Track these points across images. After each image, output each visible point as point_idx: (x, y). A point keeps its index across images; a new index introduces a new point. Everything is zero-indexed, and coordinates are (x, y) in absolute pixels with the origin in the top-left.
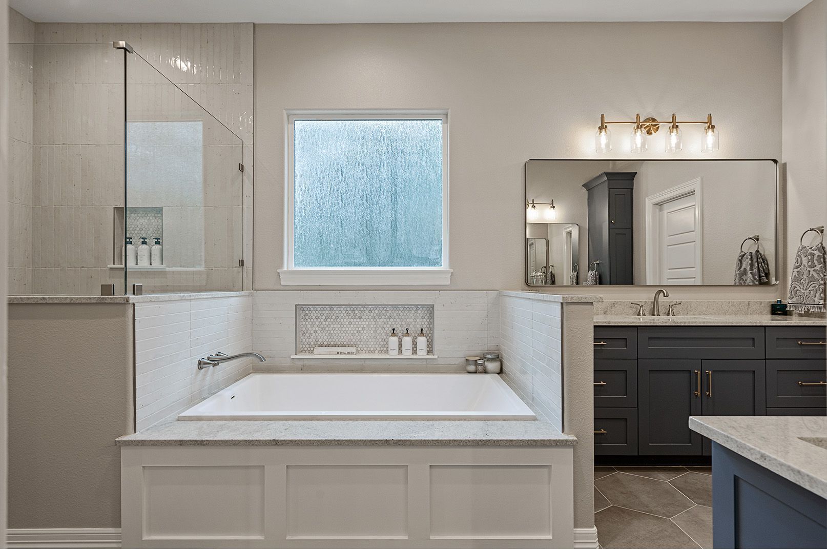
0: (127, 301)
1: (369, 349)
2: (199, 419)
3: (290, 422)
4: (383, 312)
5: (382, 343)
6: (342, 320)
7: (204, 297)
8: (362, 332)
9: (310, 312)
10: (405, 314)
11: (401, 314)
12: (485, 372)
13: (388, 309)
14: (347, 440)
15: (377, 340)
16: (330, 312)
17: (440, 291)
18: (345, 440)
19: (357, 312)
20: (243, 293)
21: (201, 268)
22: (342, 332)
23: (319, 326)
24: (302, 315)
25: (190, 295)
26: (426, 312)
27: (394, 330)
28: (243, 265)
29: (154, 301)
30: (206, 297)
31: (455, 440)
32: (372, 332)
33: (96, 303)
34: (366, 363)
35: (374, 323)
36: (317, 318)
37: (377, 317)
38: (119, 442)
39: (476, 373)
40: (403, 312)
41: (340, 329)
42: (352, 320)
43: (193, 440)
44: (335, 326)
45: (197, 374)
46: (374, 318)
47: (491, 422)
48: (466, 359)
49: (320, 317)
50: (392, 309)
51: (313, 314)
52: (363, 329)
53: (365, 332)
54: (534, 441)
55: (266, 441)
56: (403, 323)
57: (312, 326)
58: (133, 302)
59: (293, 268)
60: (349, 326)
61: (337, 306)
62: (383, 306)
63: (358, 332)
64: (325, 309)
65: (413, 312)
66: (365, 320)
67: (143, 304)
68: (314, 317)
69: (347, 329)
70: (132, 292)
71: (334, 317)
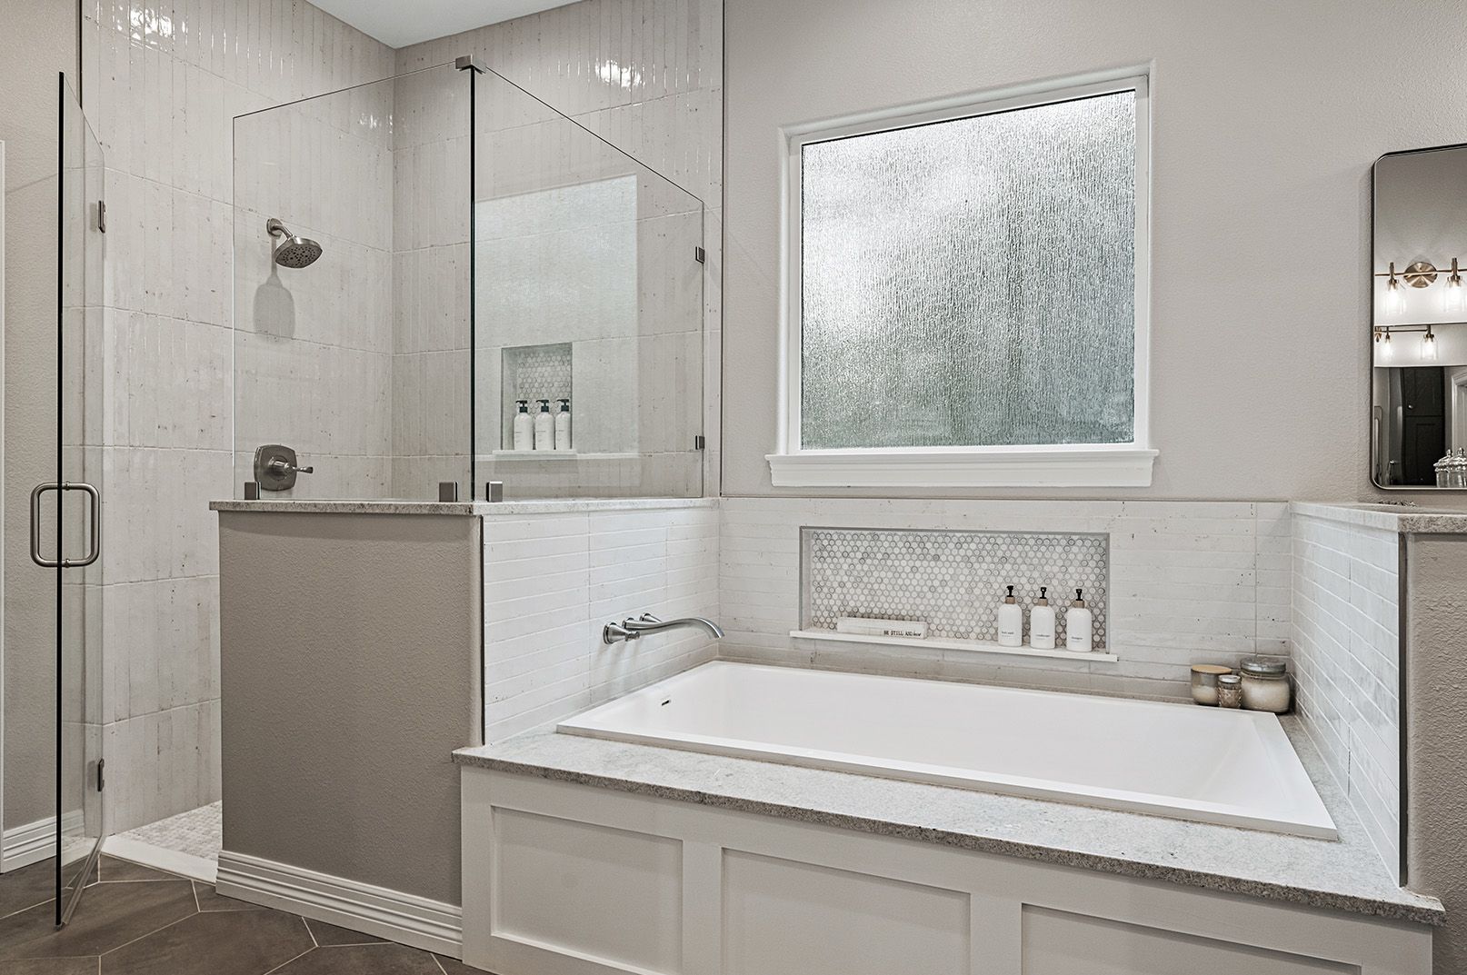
0: (470, 512)
1: (955, 629)
2: (589, 734)
3: (742, 762)
4: (988, 547)
5: (984, 618)
6: (896, 563)
7: (618, 507)
8: (940, 590)
9: (832, 543)
10: (1039, 555)
11: (1031, 554)
12: (1243, 704)
13: (999, 541)
14: (837, 816)
15: (973, 611)
16: (873, 543)
17: (1124, 501)
18: (833, 815)
19: (929, 545)
20: (698, 502)
21: (633, 454)
22: (897, 588)
23: (849, 573)
24: (816, 548)
25: (588, 504)
26: (1092, 550)
27: (1010, 588)
28: (703, 446)
29: (519, 514)
30: (622, 507)
31: (1084, 855)
32: (962, 591)
33: (428, 515)
34: (946, 659)
35: (966, 571)
36: (845, 555)
37: (973, 559)
38: (457, 756)
39: (1217, 705)
40: (1035, 548)
41: (893, 581)
42: (918, 564)
43: (565, 772)
44: (883, 574)
45: (601, 652)
46: (967, 559)
47: (1199, 827)
48: (1192, 670)
49: (852, 555)
50: (1008, 541)
51: (838, 547)
52: (944, 583)
53: (947, 590)
54: (1305, 892)
55: (684, 792)
56: (1036, 574)
57: (836, 571)
58: (479, 514)
59: (796, 450)
60: (911, 576)
61: (886, 533)
62: (988, 535)
63: (932, 589)
64: (862, 537)
65: (1059, 549)
66: (947, 564)
67: (497, 518)
68: (839, 555)
69: (907, 582)
70: (485, 497)
71: (879, 556)
